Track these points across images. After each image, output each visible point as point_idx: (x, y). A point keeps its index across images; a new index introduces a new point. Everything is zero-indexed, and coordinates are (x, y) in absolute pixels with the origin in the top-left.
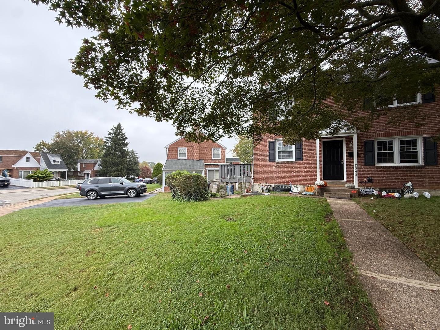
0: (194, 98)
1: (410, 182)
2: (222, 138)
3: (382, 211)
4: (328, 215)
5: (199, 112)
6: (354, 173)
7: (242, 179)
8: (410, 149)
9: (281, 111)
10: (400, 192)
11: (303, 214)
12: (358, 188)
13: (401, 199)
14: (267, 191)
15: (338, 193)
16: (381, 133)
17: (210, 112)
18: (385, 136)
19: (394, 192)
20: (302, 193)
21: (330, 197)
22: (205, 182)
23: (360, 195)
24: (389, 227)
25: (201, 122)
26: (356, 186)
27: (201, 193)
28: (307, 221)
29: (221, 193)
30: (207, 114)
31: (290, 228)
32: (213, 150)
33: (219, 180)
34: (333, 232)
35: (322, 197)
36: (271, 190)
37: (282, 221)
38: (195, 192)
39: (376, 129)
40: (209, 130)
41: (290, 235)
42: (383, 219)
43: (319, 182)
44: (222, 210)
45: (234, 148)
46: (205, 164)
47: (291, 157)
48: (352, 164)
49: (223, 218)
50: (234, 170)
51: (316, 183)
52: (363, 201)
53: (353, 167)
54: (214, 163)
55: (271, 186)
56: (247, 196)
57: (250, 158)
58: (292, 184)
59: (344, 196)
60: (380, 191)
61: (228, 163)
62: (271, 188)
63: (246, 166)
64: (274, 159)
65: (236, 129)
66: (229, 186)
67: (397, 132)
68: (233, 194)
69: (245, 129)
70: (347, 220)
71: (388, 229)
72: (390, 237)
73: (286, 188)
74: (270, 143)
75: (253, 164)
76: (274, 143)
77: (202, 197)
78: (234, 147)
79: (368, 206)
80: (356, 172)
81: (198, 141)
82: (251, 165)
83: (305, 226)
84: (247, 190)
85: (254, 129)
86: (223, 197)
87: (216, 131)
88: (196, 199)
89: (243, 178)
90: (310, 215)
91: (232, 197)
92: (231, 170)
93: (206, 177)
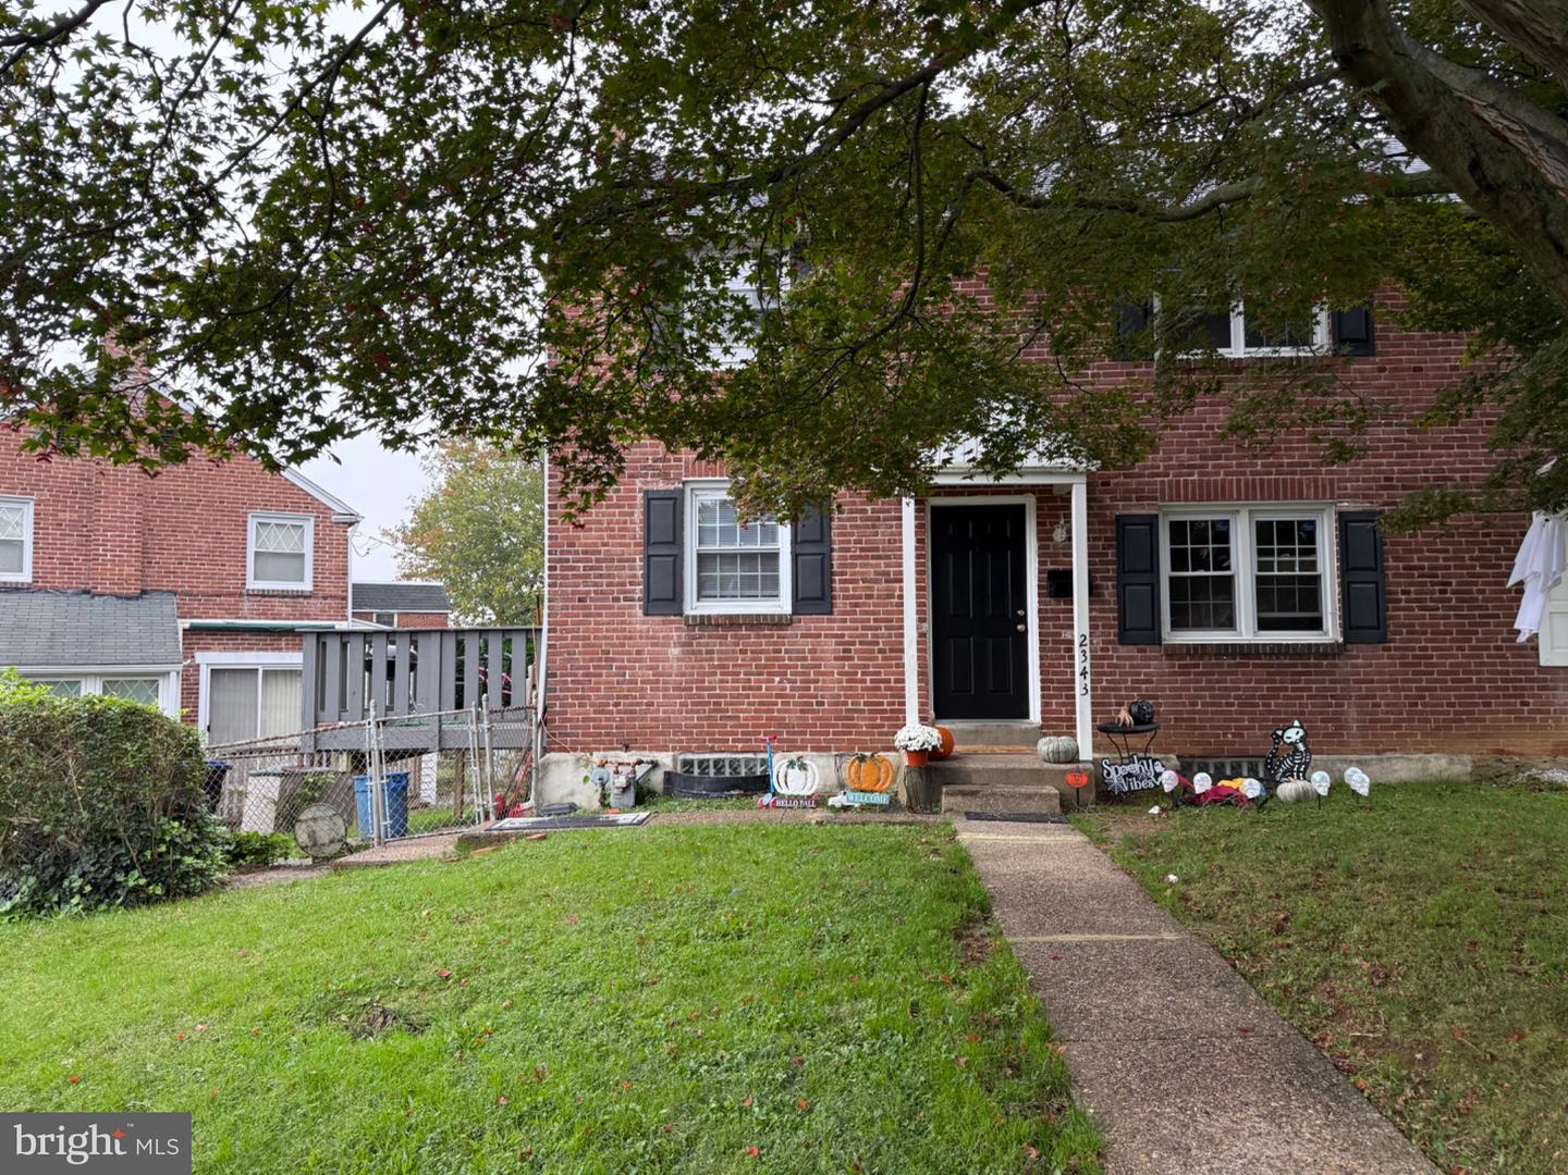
0: (111, 126)
1: (1296, 723)
2: (338, 445)
3: (1204, 874)
4: (969, 921)
5: (155, 235)
6: (1073, 681)
7: (469, 729)
8: (1290, 566)
9: (731, 310)
10: (1261, 775)
11: (841, 929)
12: (1094, 762)
13: (1269, 804)
14: (630, 798)
15: (1007, 789)
16: (1186, 482)
17: (249, 245)
18: (1201, 499)
19: (1236, 774)
20: (831, 801)
21: (970, 816)
22: (186, 755)
23: (1107, 796)
24: (1240, 959)
25: (172, 311)
26: (1086, 753)
27: (147, 842)
28: (871, 973)
29: (312, 835)
30: (218, 259)
31: (779, 1028)
32: (252, 524)
33: (296, 741)
34: (1005, 1021)
35: (932, 818)
36: (652, 793)
37: (731, 986)
38: (103, 838)
39: (1164, 460)
40: (240, 380)
41: (780, 1076)
42: (1210, 918)
43: (917, 732)
44: (321, 957)
45: (408, 519)
46: (186, 623)
47: (772, 585)
48: (1065, 635)
49: (329, 1013)
50: (413, 667)
51: (901, 737)
52: (1122, 826)
53: (1071, 650)
54: (264, 615)
55: (655, 765)
56: (499, 840)
57: (518, 587)
58: (777, 749)
59: (1033, 807)
60: (1186, 771)
61: (366, 617)
62: (657, 779)
63: (496, 645)
64: (674, 600)
65: (443, 393)
66: (376, 777)
67: (1247, 481)
68: (400, 830)
69: (504, 395)
70: (1061, 938)
71: (1234, 966)
72: (1248, 1008)
73: (743, 772)
74: (650, 497)
75: (545, 627)
76: (675, 501)
77: (153, 870)
78: (410, 515)
79: (1143, 853)
80: (1084, 674)
81: (143, 450)
82: (531, 635)
83: (860, 1005)
84: (502, 799)
85: (570, 401)
86: (328, 859)
87: (292, 394)
88: (103, 893)
89: (479, 718)
90: (879, 929)
91: (393, 853)
92: (391, 666)
93: (191, 718)
